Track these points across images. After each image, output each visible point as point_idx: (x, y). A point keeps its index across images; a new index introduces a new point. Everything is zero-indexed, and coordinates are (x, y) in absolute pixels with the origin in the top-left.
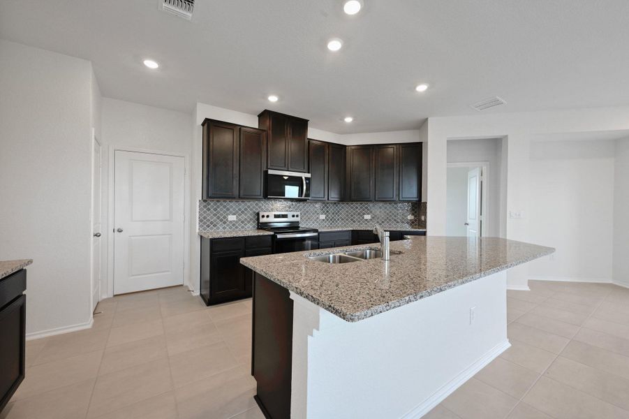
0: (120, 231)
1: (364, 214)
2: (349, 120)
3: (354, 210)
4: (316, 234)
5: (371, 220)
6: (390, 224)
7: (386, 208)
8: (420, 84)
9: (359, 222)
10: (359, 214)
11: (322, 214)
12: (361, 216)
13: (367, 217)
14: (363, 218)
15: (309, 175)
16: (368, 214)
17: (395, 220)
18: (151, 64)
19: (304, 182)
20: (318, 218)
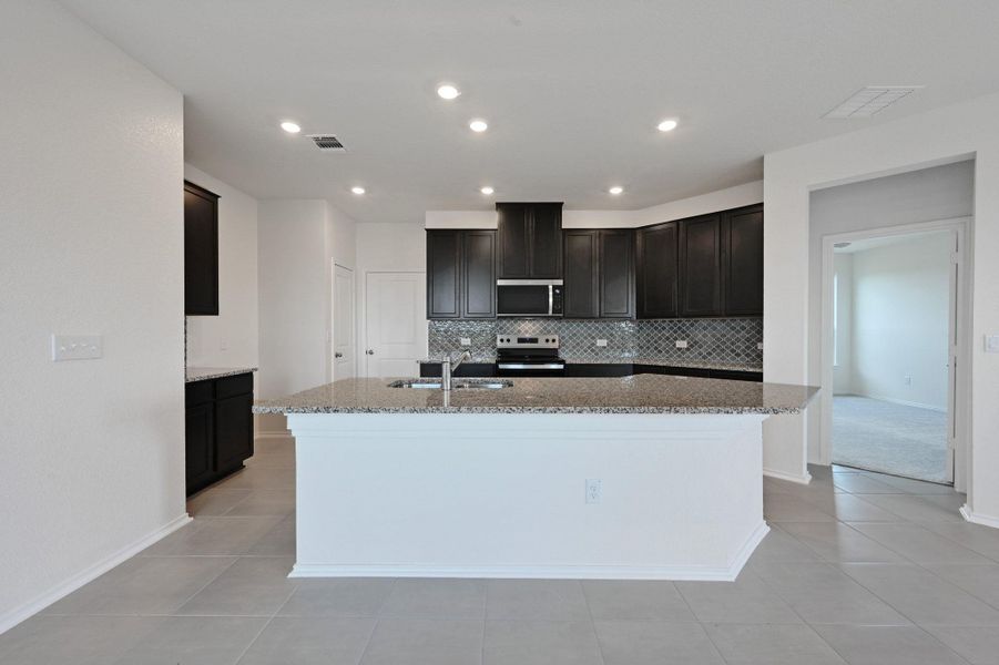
0: (371, 353)
1: (676, 339)
2: (616, 191)
3: (660, 331)
4: (561, 367)
5: (688, 349)
6: (723, 359)
7: (715, 329)
8: (662, 121)
9: (667, 352)
10: (668, 338)
11: (601, 338)
12: (671, 342)
13: (681, 344)
14: (675, 345)
15: (560, 282)
16: (683, 339)
17: (733, 351)
18: (358, 191)
19: (551, 293)
20: (593, 344)
